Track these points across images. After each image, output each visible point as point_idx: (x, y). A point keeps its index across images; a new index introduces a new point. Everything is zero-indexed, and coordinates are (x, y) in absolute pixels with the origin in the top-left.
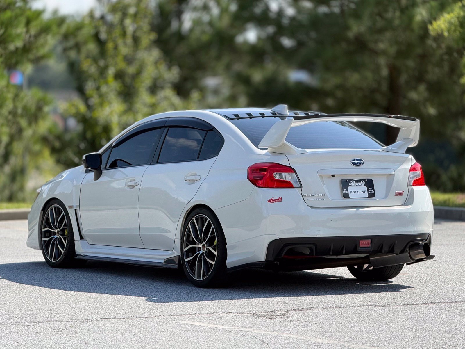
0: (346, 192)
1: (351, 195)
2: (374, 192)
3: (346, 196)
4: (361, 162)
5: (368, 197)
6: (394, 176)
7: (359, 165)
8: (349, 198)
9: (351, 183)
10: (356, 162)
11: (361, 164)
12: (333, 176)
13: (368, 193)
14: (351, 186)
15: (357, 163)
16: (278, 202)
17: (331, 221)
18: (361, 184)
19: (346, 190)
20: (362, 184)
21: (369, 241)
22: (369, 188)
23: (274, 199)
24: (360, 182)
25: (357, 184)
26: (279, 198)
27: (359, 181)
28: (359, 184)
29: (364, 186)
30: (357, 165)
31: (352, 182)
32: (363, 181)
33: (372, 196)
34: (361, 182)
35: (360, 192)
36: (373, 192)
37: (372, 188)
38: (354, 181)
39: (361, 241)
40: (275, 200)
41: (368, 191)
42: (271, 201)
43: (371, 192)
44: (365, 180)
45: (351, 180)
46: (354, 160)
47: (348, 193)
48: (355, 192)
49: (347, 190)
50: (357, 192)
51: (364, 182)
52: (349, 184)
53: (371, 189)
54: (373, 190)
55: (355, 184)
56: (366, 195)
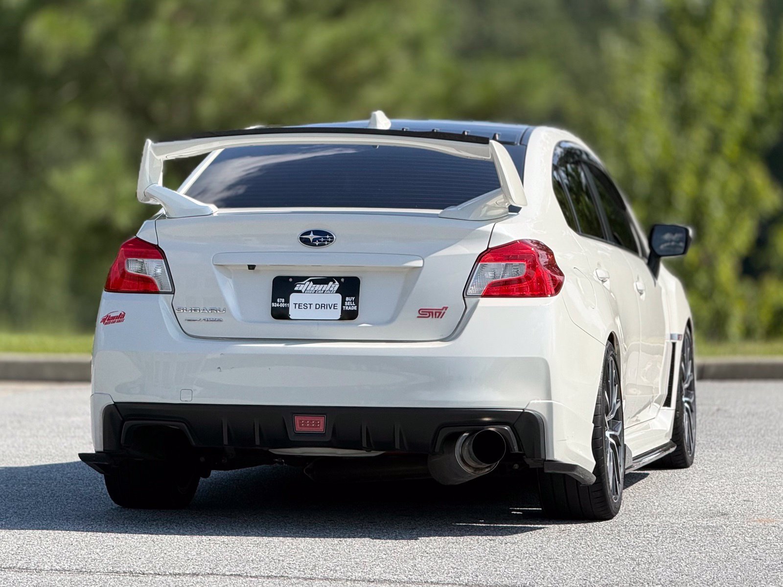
0: (282, 305)
1: (293, 313)
2: (358, 308)
3: (281, 314)
4: (326, 238)
5: (340, 319)
6: (421, 270)
7: (319, 245)
8: (290, 319)
9: (302, 286)
10: (311, 237)
11: (326, 243)
12: (251, 267)
13: (342, 308)
14: (300, 292)
15: (314, 240)
16: (117, 322)
17: (219, 368)
18: (327, 289)
19: (283, 300)
20: (331, 289)
21: (321, 420)
22: (347, 299)
23: (112, 315)
24: (328, 284)
25: (319, 287)
26: (121, 314)
27: (325, 281)
28: (324, 289)
29: (337, 292)
30: (315, 245)
31: (304, 284)
32: (334, 282)
33: (349, 316)
34: (331, 283)
35: (323, 306)
36: (355, 308)
37: (353, 298)
38: (310, 281)
39: (297, 419)
40: (113, 318)
41: (343, 304)
42: (106, 321)
43: (350, 308)
44: (338, 279)
45: (301, 279)
46: (308, 233)
47: (287, 309)
48: (309, 306)
49: (287, 301)
50: (313, 307)
51: (337, 283)
52: (296, 289)
53: (352, 301)
54: (356, 302)
55: (312, 289)
56: (338, 314)
